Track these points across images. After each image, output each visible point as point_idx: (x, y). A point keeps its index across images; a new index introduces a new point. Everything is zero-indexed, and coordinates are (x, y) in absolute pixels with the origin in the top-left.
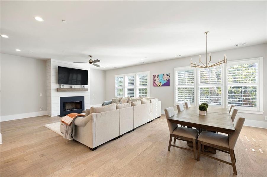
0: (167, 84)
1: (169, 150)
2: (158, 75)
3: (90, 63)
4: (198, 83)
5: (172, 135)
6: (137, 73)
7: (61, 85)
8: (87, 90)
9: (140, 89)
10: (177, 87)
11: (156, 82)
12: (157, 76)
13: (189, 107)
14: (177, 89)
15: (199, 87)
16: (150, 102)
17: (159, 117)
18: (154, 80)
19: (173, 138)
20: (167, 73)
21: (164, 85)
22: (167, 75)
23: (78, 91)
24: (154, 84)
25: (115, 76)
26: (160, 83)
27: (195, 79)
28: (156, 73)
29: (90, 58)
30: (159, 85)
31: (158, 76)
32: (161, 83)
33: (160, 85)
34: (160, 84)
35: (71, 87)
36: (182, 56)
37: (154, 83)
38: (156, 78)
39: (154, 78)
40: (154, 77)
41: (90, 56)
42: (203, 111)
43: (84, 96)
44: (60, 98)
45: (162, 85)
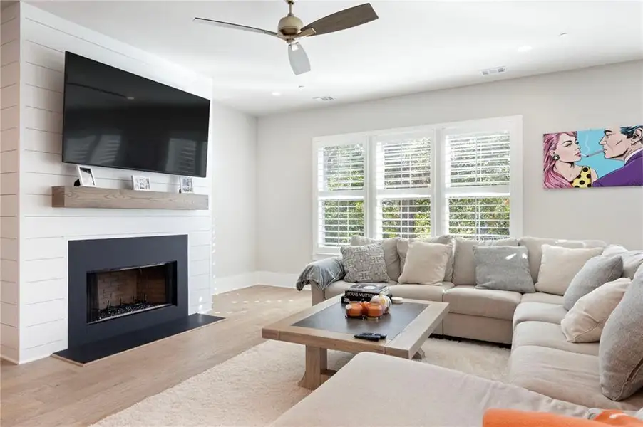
0: (629, 175)
2: (575, 134)
7: (79, 166)
8: (202, 203)
11: (561, 168)
12: (564, 138)
18: (551, 160)
20: (626, 125)
21: (612, 180)
24: (547, 178)
26: (585, 170)
28: (552, 130)
30: (577, 182)
31: (573, 139)
32: (592, 171)
33: (587, 181)
34: (584, 174)
35: (128, 186)
37: (550, 171)
38: (560, 149)
39: (547, 149)
40: (549, 142)
43: (185, 237)
44: (71, 243)
45: (595, 178)
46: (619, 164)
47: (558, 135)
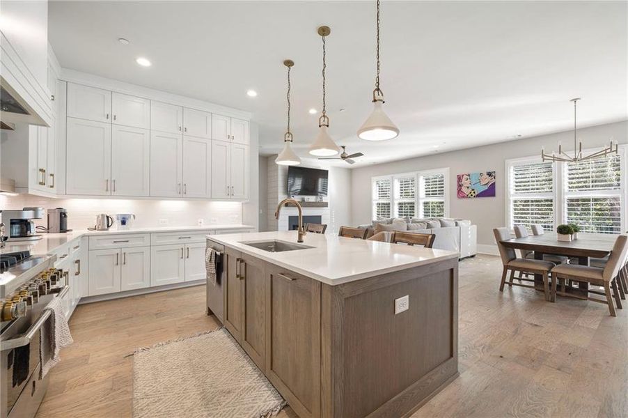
0: (490, 192)
1: (502, 289)
2: (469, 175)
3: (343, 157)
4: (564, 190)
5: (506, 268)
6: (421, 173)
8: (325, 205)
9: (426, 204)
10: (512, 199)
11: (464, 189)
12: (465, 177)
13: (539, 233)
14: (512, 202)
15: (567, 197)
16: (457, 224)
17: (472, 256)
18: (460, 186)
19: (509, 272)
20: (488, 171)
21: (483, 195)
22: (490, 174)
23: (313, 206)
24: (458, 194)
25: (372, 178)
26: (473, 190)
27: (555, 182)
28: (460, 173)
29: (342, 151)
30: (469, 195)
31: (468, 177)
32: (476, 191)
33: (474, 195)
34: (472, 192)
35: (303, 200)
36: (523, 136)
37: (459, 191)
38: (464, 181)
39: (459, 182)
40: (459, 179)
41: (343, 147)
42: (566, 235)
43: (321, 216)
44: (290, 217)
45: (476, 194)
46: (486, 188)
47: (463, 176)
